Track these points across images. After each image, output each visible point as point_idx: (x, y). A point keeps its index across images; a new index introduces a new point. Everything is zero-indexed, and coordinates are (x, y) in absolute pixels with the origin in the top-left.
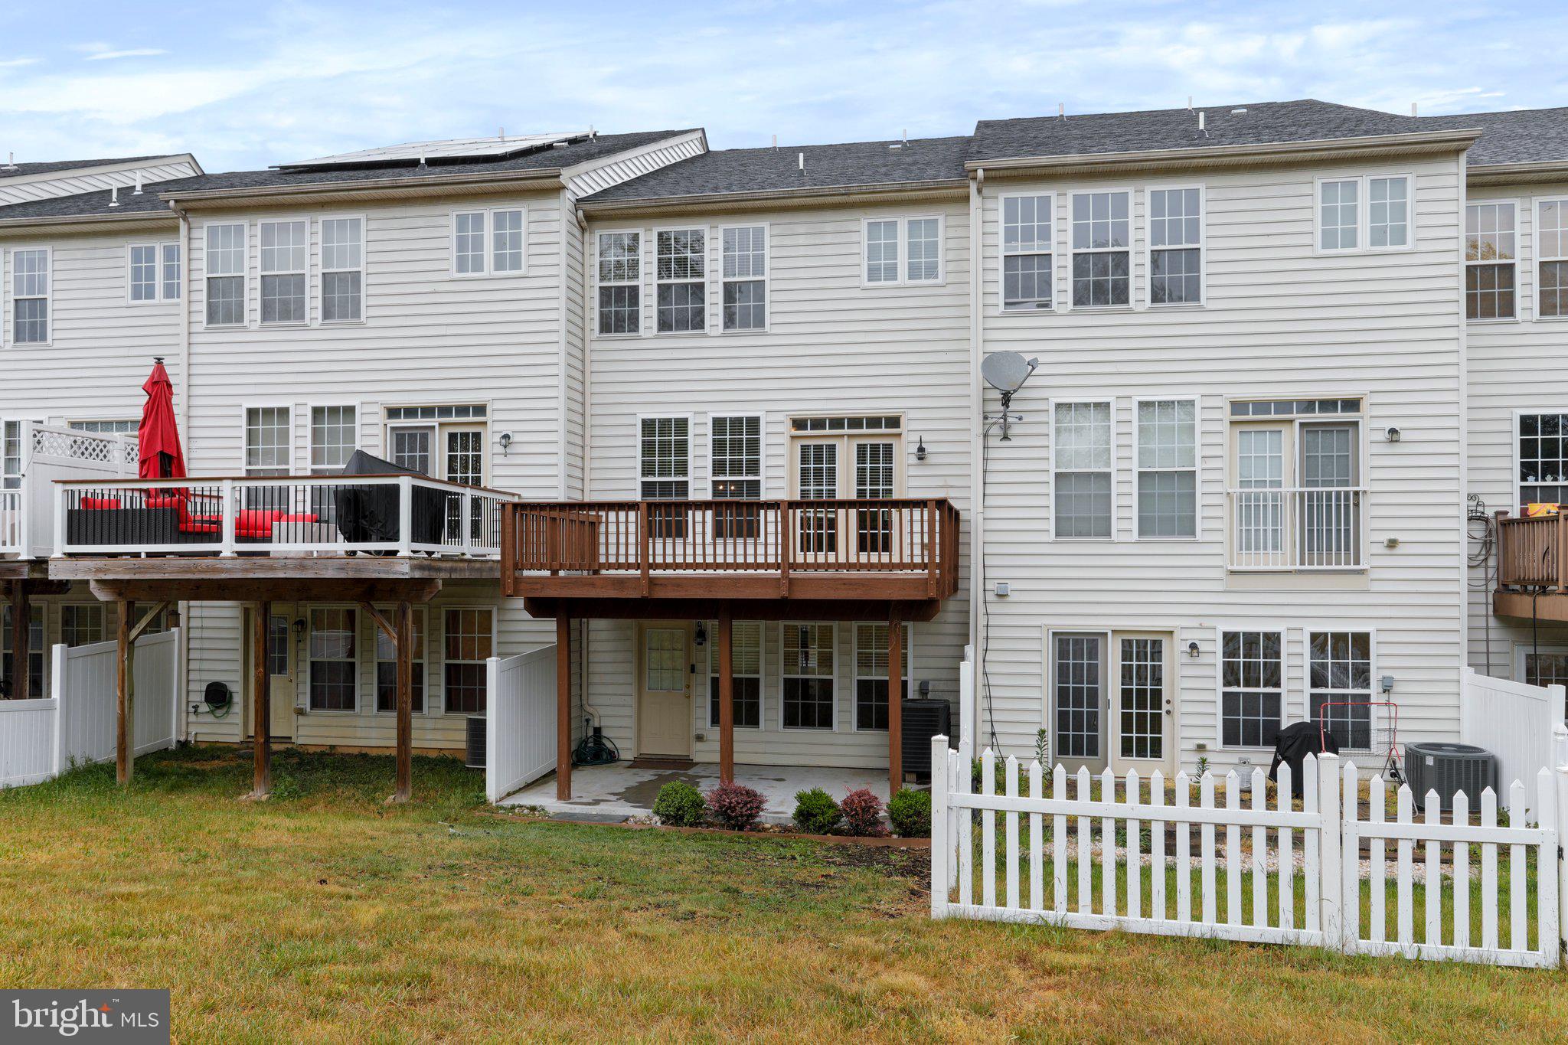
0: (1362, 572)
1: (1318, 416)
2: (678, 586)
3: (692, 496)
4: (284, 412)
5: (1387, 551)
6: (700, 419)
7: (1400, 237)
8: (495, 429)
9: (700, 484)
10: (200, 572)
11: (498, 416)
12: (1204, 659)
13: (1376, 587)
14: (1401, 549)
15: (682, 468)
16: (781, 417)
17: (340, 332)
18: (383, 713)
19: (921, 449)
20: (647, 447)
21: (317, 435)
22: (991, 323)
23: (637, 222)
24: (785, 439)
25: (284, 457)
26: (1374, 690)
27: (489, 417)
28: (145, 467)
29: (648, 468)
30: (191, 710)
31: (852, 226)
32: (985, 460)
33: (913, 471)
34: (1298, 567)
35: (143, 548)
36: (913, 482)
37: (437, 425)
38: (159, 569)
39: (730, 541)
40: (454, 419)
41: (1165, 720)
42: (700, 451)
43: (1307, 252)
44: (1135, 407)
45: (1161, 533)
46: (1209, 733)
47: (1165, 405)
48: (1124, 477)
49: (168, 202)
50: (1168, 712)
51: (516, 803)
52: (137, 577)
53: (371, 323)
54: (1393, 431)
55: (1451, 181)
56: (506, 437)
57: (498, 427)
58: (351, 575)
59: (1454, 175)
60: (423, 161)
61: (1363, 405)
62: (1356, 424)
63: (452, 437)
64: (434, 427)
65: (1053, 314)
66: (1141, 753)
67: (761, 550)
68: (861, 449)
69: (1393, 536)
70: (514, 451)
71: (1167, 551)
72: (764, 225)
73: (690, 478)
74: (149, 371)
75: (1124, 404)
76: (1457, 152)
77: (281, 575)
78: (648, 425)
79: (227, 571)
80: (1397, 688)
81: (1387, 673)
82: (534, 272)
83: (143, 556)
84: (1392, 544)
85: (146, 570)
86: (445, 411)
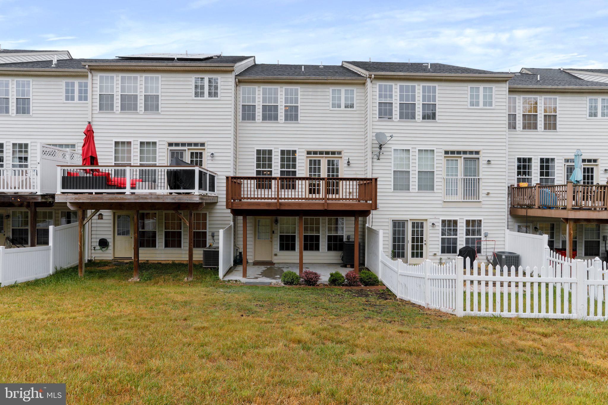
0: (480, 202)
1: (468, 156)
2: (289, 205)
3: (273, 176)
4: (129, 143)
5: (486, 196)
6: (276, 150)
7: (491, 104)
8: (208, 151)
9: (276, 171)
10: (117, 200)
11: (209, 147)
12: (437, 228)
13: (483, 206)
14: (490, 195)
15: (270, 166)
16: (303, 150)
17: (151, 116)
18: (167, 249)
19: (349, 162)
20: (258, 159)
21: (141, 152)
22: (375, 123)
23: (255, 84)
24: (304, 158)
25: (129, 159)
26: (482, 236)
27: (206, 147)
28: (85, 161)
29: (258, 166)
30: (93, 248)
31: (327, 90)
32: (372, 166)
33: (346, 169)
34: (463, 200)
35: (94, 191)
36: (345, 172)
37: (187, 149)
38: (101, 198)
39: (286, 190)
40: (193, 147)
41: (424, 246)
42: (276, 161)
43: (466, 107)
44: (417, 151)
45: (424, 190)
46: (437, 250)
47: (426, 151)
48: (414, 172)
49: (85, 66)
50: (425, 244)
51: (230, 279)
52: (92, 201)
53: (162, 113)
54: (489, 161)
55: (504, 89)
56: (212, 154)
57: (209, 151)
58: (177, 201)
59: (505, 87)
60: (176, 59)
61: (481, 153)
62: (479, 158)
63: (192, 153)
64: (186, 150)
65: (393, 121)
66: (417, 256)
67: (297, 193)
68: (329, 161)
69: (488, 191)
70: (216, 159)
71: (426, 195)
72: (299, 88)
73: (273, 169)
74: (86, 127)
75: (414, 150)
76: (506, 81)
77: (150, 201)
78: (258, 152)
79: (129, 199)
80: (489, 236)
81: (486, 231)
82: (223, 98)
83: (94, 194)
84: (488, 194)
85: (96, 199)
86: (190, 144)
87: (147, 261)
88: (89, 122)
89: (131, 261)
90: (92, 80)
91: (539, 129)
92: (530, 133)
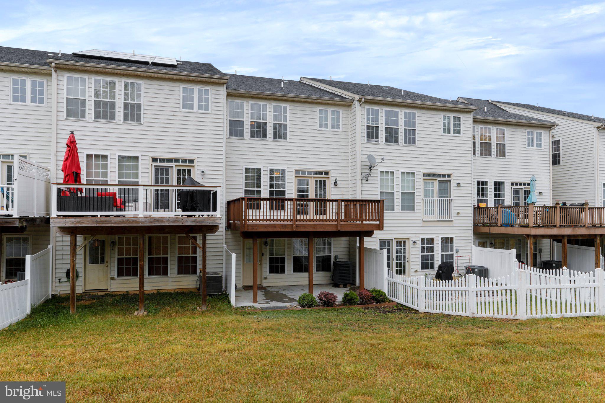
0: (452, 221)
1: (442, 179)
2: (304, 227)
3: (263, 196)
4: (105, 157)
5: (457, 215)
6: (265, 169)
7: (459, 132)
8: (198, 169)
9: (265, 191)
10: (129, 223)
11: (199, 164)
12: (418, 246)
13: (455, 225)
14: (460, 215)
15: (259, 186)
16: (292, 170)
17: (132, 126)
19: (336, 183)
20: (247, 178)
21: (120, 167)
22: (363, 145)
23: (243, 99)
24: (293, 177)
25: (105, 175)
26: (454, 252)
27: (195, 163)
29: (247, 185)
30: (57, 280)
31: (315, 110)
32: (362, 187)
33: (333, 189)
34: (439, 220)
35: (99, 213)
36: (333, 193)
37: (174, 166)
38: (109, 222)
40: (180, 164)
41: (407, 264)
42: (265, 180)
43: (440, 134)
44: (400, 173)
45: (406, 210)
46: (418, 267)
47: (408, 173)
48: (398, 193)
49: (52, 63)
50: (407, 261)
53: (145, 124)
54: (459, 184)
56: (203, 172)
57: (199, 168)
59: (470, 118)
61: (452, 176)
62: (450, 181)
63: (179, 171)
64: (173, 166)
65: (379, 144)
66: (400, 273)
67: (286, 214)
68: (316, 181)
69: (458, 211)
70: (207, 177)
71: (408, 214)
72: (287, 105)
73: (262, 189)
74: (68, 137)
75: (397, 172)
76: (471, 112)
77: (167, 224)
78: (247, 170)
80: (460, 252)
81: (457, 248)
82: (214, 112)
83: (99, 216)
84: (458, 213)
86: (177, 161)
87: (127, 292)
88: (72, 132)
89: (106, 293)
90: (57, 80)
91: (493, 156)
92: (486, 159)
